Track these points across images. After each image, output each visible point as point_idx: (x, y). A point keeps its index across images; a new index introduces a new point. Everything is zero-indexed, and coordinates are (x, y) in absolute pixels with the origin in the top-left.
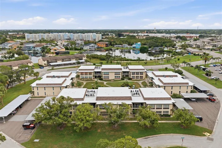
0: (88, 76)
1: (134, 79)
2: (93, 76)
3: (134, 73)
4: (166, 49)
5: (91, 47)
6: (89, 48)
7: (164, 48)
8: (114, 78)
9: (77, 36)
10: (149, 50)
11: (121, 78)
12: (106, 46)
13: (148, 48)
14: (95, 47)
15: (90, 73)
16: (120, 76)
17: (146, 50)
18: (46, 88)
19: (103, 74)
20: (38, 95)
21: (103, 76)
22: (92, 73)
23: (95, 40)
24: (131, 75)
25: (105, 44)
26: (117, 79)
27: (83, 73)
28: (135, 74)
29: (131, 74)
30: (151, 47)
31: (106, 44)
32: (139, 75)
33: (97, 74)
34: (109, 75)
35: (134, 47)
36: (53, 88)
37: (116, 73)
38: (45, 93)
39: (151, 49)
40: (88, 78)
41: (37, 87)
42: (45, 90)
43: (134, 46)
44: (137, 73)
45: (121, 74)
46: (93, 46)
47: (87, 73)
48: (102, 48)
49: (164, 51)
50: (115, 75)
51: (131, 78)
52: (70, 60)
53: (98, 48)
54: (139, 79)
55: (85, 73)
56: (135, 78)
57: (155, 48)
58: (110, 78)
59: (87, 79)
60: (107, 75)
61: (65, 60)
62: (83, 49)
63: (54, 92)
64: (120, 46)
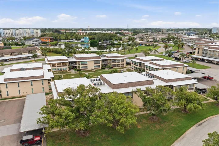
0: (62, 67)
1: (115, 68)
2: (68, 67)
3: (115, 60)
4: (116, 42)
5: (34, 42)
6: (32, 43)
7: (114, 41)
8: (93, 68)
9: (9, 32)
10: (100, 44)
11: (100, 67)
12: (51, 42)
13: (98, 41)
14: (39, 42)
15: (64, 64)
16: (100, 65)
17: (96, 44)
18: (20, 83)
19: (80, 64)
20: (8, 95)
21: (81, 66)
22: (67, 63)
23: (33, 36)
24: (112, 64)
25: (49, 39)
26: (97, 69)
27: (55, 64)
28: (116, 62)
29: (112, 62)
30: (101, 40)
31: (51, 39)
32: (120, 62)
33: (72, 65)
34: (87, 64)
35: (82, 42)
36: (32, 83)
37: (95, 62)
38: (19, 90)
39: (101, 42)
40: (62, 70)
41: (6, 84)
42: (19, 86)
43: (82, 40)
44: (118, 61)
45: (100, 63)
46: (36, 41)
47: (60, 64)
48: (47, 43)
49: (114, 44)
50: (94, 64)
51: (112, 66)
52: (21, 54)
53: (42, 43)
54: (120, 67)
55: (58, 64)
56: (116, 66)
57: (105, 41)
58: (89, 69)
59: (61, 72)
60: (85, 65)
61: (14, 54)
62: (24, 44)
63: (32, 89)
64: (67, 40)
